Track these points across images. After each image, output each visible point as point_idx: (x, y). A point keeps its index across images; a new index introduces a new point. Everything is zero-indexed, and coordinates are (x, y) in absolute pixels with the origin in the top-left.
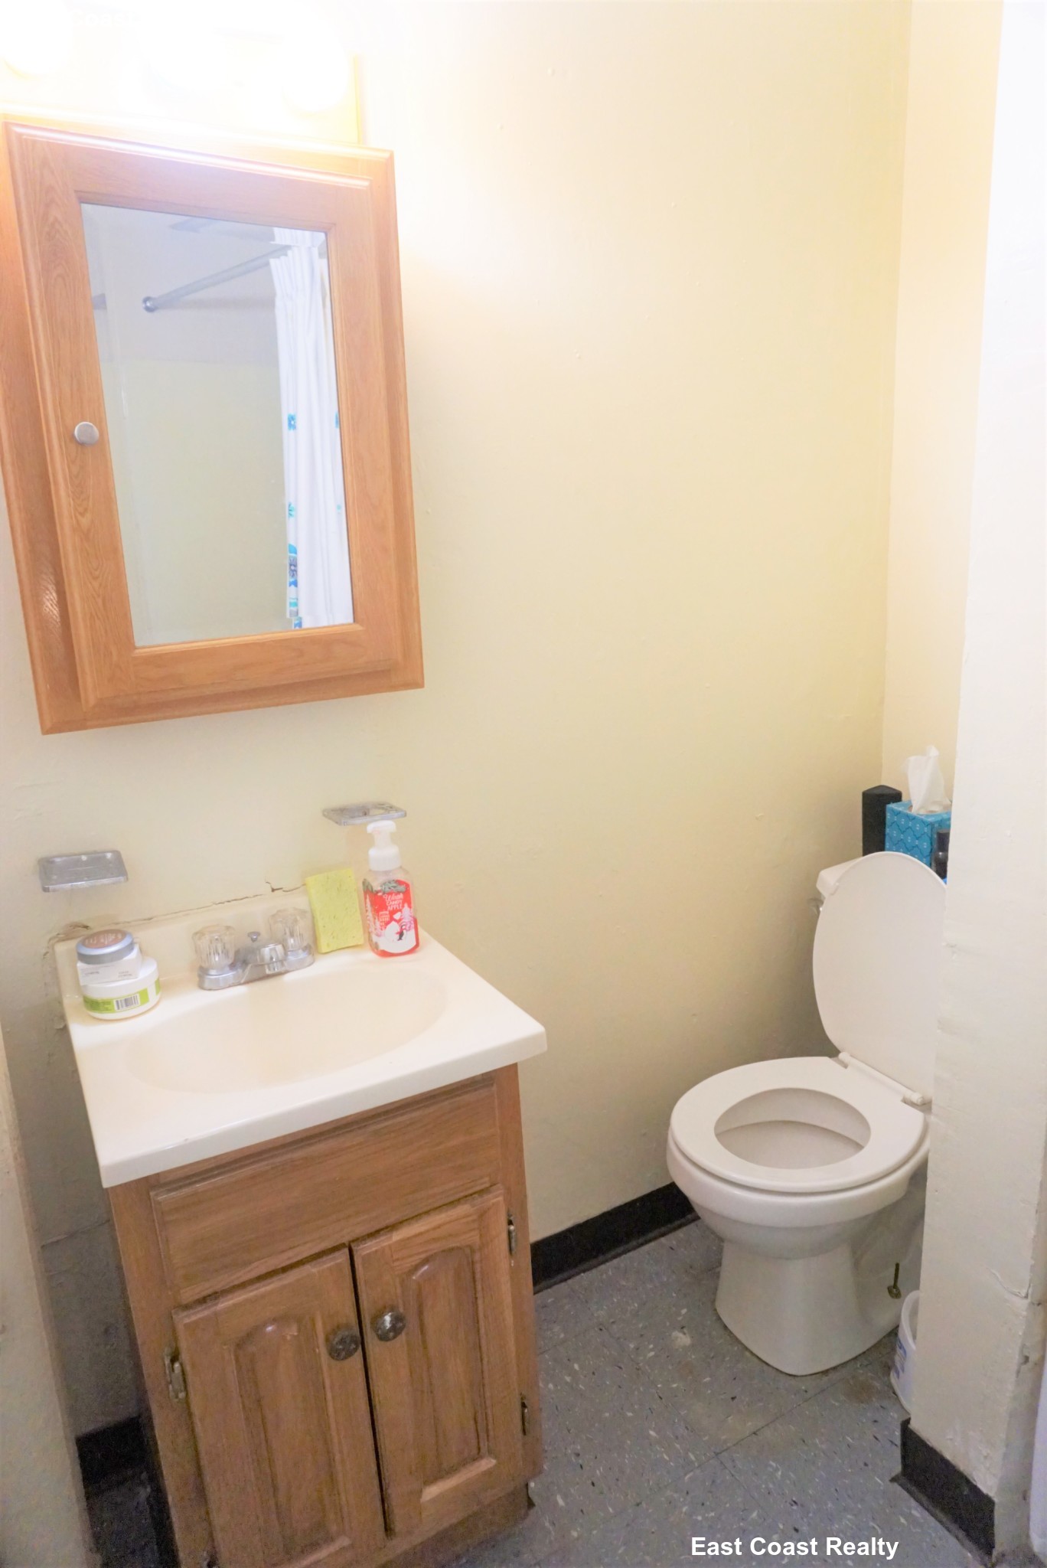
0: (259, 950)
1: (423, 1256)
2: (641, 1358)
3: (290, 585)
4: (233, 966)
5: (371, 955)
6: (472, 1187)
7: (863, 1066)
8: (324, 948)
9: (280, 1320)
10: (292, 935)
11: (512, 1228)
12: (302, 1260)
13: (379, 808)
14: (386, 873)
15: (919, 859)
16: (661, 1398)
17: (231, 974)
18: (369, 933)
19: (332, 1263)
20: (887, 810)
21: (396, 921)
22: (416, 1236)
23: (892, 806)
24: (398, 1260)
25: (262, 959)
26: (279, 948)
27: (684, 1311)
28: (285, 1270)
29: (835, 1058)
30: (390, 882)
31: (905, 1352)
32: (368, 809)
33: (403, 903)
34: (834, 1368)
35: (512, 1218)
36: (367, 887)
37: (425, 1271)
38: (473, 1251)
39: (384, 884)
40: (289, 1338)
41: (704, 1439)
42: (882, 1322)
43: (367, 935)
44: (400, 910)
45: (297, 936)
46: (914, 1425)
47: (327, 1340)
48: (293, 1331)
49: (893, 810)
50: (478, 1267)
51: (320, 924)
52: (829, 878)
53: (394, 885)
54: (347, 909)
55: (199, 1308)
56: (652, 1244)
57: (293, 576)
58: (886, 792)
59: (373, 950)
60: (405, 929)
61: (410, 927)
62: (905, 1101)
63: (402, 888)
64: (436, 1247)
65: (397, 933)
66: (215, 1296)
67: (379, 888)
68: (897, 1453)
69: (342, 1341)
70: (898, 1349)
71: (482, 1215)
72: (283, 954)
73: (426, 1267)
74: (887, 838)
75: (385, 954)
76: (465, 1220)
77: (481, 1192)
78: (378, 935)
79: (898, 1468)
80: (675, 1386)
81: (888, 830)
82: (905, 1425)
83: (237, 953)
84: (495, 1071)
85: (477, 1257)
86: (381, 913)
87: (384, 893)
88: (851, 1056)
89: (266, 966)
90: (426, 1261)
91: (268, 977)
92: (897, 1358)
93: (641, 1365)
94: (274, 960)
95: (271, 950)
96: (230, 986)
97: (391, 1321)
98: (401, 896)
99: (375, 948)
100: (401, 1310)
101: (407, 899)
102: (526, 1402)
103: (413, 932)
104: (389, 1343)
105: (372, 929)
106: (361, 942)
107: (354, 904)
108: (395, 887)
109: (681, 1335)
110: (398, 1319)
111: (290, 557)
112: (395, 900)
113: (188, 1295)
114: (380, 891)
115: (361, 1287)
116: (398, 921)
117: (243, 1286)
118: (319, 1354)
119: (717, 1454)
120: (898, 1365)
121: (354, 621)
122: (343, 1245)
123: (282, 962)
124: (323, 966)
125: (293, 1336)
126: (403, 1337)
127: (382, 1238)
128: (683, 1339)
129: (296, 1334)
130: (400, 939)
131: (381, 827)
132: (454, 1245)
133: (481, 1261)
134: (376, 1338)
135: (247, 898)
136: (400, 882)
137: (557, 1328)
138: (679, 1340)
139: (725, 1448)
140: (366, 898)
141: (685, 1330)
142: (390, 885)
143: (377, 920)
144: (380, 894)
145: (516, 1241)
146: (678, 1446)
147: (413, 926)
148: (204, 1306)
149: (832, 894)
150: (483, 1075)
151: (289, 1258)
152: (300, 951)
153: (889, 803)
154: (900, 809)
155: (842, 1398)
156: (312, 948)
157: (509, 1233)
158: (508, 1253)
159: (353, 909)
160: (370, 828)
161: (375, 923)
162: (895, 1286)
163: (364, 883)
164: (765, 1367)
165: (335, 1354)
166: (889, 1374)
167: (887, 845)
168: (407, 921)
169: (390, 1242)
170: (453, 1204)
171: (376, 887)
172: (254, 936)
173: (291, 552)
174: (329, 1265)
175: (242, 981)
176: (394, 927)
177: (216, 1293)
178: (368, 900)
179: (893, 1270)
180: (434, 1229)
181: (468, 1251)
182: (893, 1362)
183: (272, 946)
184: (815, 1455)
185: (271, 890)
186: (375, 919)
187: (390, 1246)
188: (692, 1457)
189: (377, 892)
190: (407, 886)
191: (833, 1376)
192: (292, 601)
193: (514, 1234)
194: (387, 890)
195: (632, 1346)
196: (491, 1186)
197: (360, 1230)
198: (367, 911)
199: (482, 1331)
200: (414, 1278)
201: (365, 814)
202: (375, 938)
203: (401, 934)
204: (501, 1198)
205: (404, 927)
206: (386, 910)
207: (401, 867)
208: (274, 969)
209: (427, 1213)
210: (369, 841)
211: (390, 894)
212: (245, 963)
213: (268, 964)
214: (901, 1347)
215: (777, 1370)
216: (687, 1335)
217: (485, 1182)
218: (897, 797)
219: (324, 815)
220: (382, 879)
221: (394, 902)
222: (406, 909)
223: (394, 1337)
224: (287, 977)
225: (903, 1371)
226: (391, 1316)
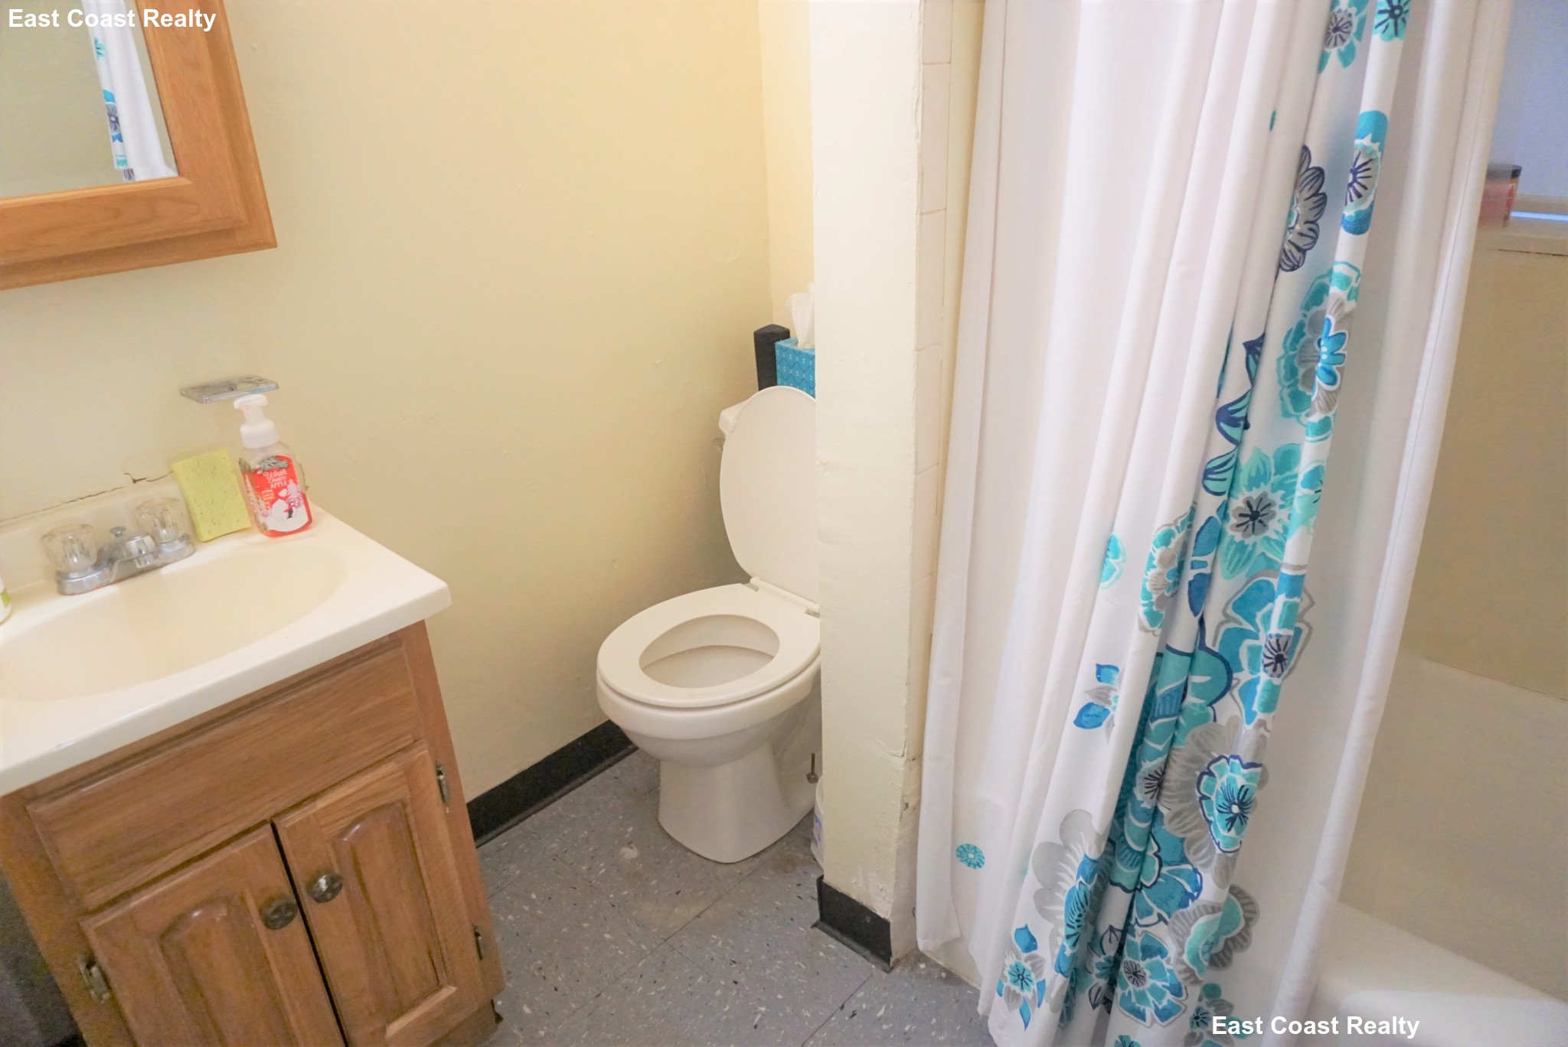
0: (124, 545)
1: (352, 818)
2: (594, 876)
3: (114, 140)
4: (97, 566)
5: (260, 537)
6: (396, 746)
7: (771, 586)
8: (205, 536)
9: (208, 903)
10: (164, 525)
11: (441, 777)
12: (219, 845)
13: (247, 382)
14: (263, 449)
15: (807, 392)
16: (613, 906)
17: (96, 575)
18: (255, 515)
19: (255, 841)
20: (776, 347)
21: (281, 498)
22: (342, 800)
23: (781, 343)
24: (325, 825)
25: (130, 554)
26: (148, 540)
27: (630, 829)
28: (202, 856)
29: (748, 584)
30: (268, 459)
31: (820, 824)
32: (235, 385)
33: (288, 480)
34: (764, 851)
35: (441, 769)
36: (244, 466)
37: (357, 831)
38: (404, 805)
39: (263, 461)
40: (218, 919)
41: (653, 931)
42: (802, 806)
43: (253, 518)
44: (285, 487)
45: (170, 527)
46: (826, 880)
47: (260, 911)
48: (222, 912)
49: (781, 347)
50: (412, 820)
51: (196, 511)
52: (729, 417)
53: (275, 461)
54: (225, 492)
55: (112, 909)
56: (598, 777)
57: (115, 129)
58: (774, 330)
59: (262, 532)
60: (294, 506)
61: (299, 504)
62: (809, 613)
63: (284, 464)
64: (365, 807)
65: (285, 511)
66: (127, 895)
67: (258, 466)
68: (815, 906)
69: (277, 910)
70: (815, 822)
71: (409, 771)
72: (154, 545)
73: (358, 827)
74: (778, 374)
75: (275, 534)
76: (390, 778)
77: (403, 750)
78: (265, 516)
79: (817, 916)
80: (625, 893)
81: (778, 367)
82: (820, 879)
83: (100, 552)
84: (402, 630)
85: (409, 810)
86: (263, 492)
87: (264, 471)
88: (761, 579)
89: (135, 560)
90: (358, 820)
91: (142, 572)
92: (815, 831)
93: (593, 882)
94: (144, 553)
95: (138, 543)
96: (97, 588)
97: (327, 883)
98: (284, 472)
99: (263, 529)
100: (337, 871)
101: (291, 475)
102: (478, 930)
103: (303, 508)
104: (328, 903)
105: (257, 510)
106: (248, 524)
107: (234, 485)
108: (274, 463)
109: (628, 850)
110: (332, 881)
111: (107, 106)
112: (277, 477)
113: (94, 898)
114: (259, 469)
115: (290, 858)
116: (285, 499)
117: (156, 881)
118: (256, 928)
119: (666, 940)
120: (816, 836)
121: (179, 174)
122: (264, 822)
123: (156, 554)
124: (205, 555)
125: (223, 917)
126: (342, 896)
127: (305, 808)
128: (630, 853)
129: (225, 914)
130: (290, 516)
131: (251, 402)
132: (383, 802)
133: (414, 812)
134: (314, 902)
135: (104, 492)
136: (280, 458)
137: (512, 867)
138: (627, 855)
139: (672, 933)
140: (245, 479)
141: (632, 845)
142: (270, 462)
143: (260, 500)
144: (259, 472)
145: (448, 788)
146: (631, 941)
147: (302, 501)
148: (114, 907)
149: (732, 432)
150: (390, 635)
151: (207, 844)
152: (177, 542)
153: (779, 340)
154: (788, 345)
155: (771, 872)
156: (191, 538)
157: (439, 782)
158: (441, 802)
159: (233, 492)
160: (237, 403)
161: (259, 504)
162: (813, 773)
163: (240, 463)
164: (705, 861)
165: (269, 923)
166: (810, 846)
167: (779, 380)
168: (294, 497)
169: (314, 811)
170: (379, 763)
171: (254, 464)
172: (118, 531)
173: (108, 101)
174: (251, 843)
175: (111, 581)
176: (281, 506)
177: (127, 892)
178: (247, 480)
179: (810, 761)
180: (361, 789)
181: (399, 805)
182: (812, 834)
183: (138, 539)
184: (750, 922)
185: (131, 481)
186: (258, 498)
187: (315, 814)
188: (644, 947)
189: (256, 471)
190: (289, 460)
191: (764, 857)
192: (120, 158)
193: (444, 782)
194: (267, 467)
195: (584, 868)
196: (415, 742)
197: (281, 805)
198: (248, 492)
199: (425, 874)
200: (346, 840)
201: (232, 390)
202: (262, 519)
203: (290, 512)
204: (426, 752)
205: (292, 504)
206: (270, 489)
207: (280, 442)
208: (146, 562)
209: (352, 776)
210: (240, 417)
211: (270, 471)
212: (111, 561)
213: (138, 558)
214: (817, 821)
215: (716, 862)
216: (635, 848)
217: (409, 739)
218: (785, 334)
219: (182, 394)
220: (260, 456)
221: (276, 479)
222: (292, 485)
223: (333, 897)
224: (166, 571)
225: (820, 839)
226: (326, 878)
